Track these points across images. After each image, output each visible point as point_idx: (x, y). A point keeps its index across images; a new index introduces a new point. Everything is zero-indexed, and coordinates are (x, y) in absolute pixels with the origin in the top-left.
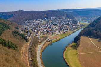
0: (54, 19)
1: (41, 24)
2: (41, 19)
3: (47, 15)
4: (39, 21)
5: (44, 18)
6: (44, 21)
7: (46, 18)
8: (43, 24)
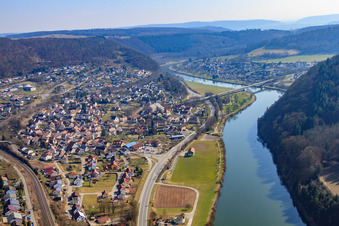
0: (80, 75)
1: (29, 102)
2: (20, 74)
3: (42, 54)
4: (13, 85)
5: (35, 71)
6: (37, 87)
7: (43, 70)
8: (37, 102)
